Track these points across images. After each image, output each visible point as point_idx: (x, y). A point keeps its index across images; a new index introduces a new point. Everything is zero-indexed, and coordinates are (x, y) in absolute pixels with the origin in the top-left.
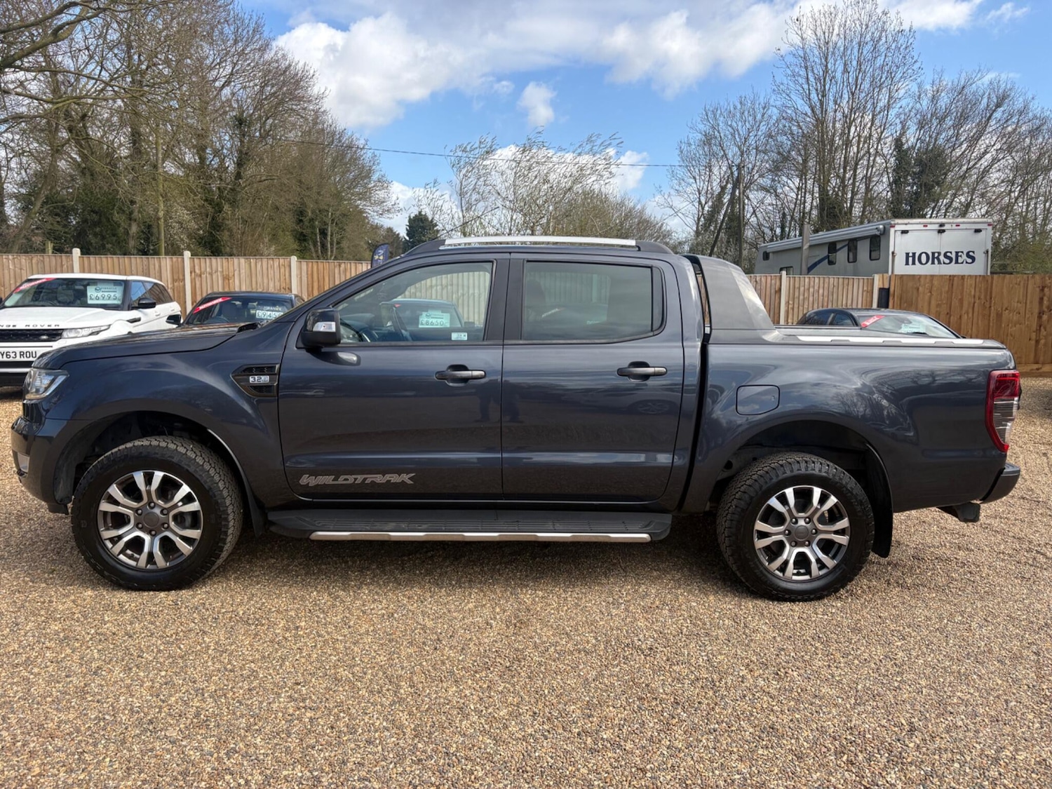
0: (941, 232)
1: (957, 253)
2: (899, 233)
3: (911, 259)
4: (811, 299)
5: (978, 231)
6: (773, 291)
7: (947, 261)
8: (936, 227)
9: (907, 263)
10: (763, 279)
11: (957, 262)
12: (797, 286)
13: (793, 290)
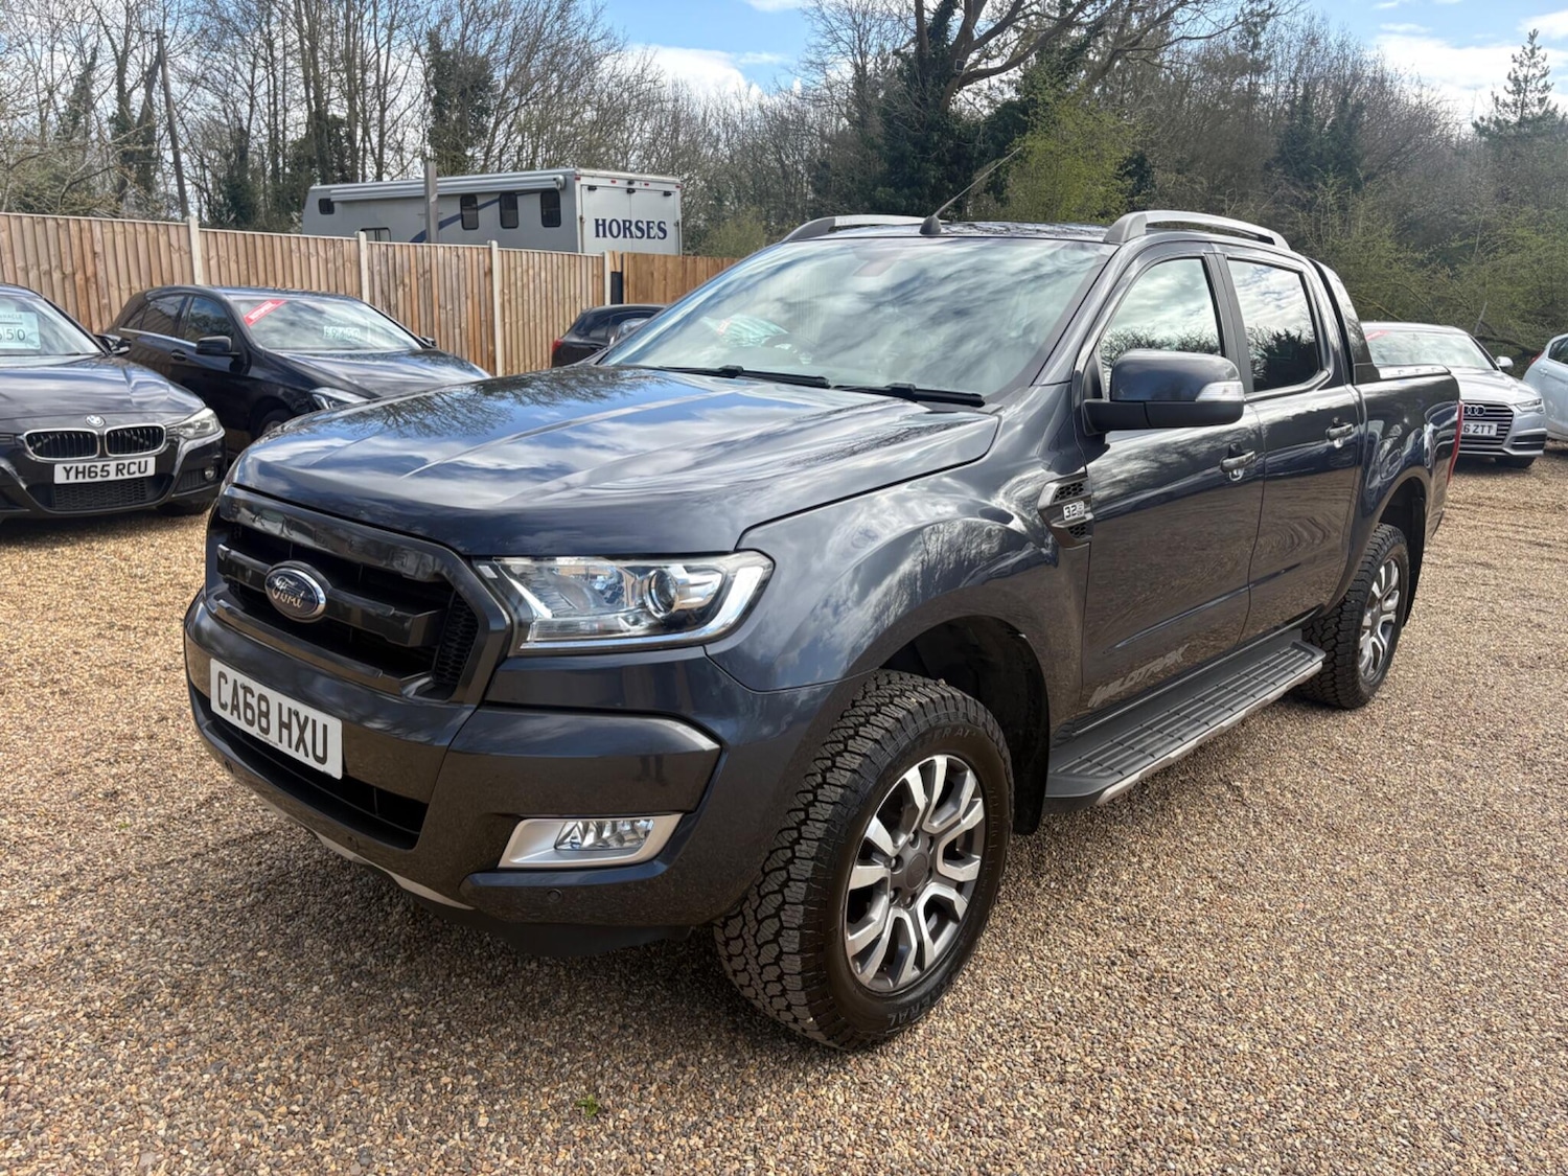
0: (630, 191)
1: (648, 223)
2: (585, 189)
3: (601, 228)
4: (531, 286)
5: (667, 194)
6: (482, 272)
7: (639, 234)
8: (623, 184)
9: (598, 236)
10: (467, 253)
11: (649, 237)
12: (512, 265)
13: (508, 270)
